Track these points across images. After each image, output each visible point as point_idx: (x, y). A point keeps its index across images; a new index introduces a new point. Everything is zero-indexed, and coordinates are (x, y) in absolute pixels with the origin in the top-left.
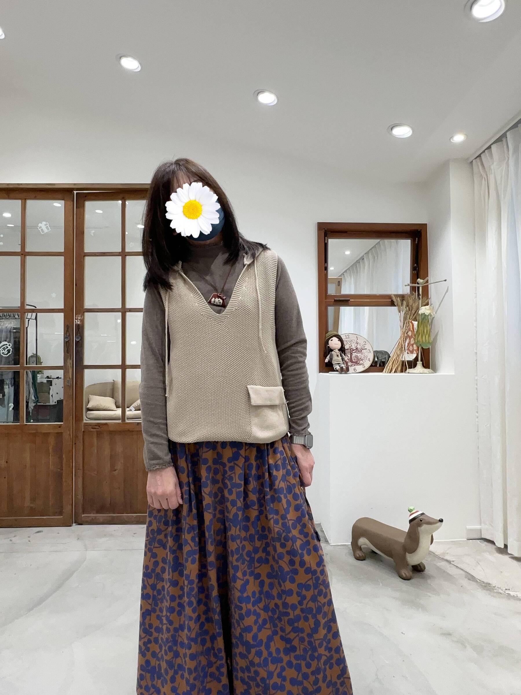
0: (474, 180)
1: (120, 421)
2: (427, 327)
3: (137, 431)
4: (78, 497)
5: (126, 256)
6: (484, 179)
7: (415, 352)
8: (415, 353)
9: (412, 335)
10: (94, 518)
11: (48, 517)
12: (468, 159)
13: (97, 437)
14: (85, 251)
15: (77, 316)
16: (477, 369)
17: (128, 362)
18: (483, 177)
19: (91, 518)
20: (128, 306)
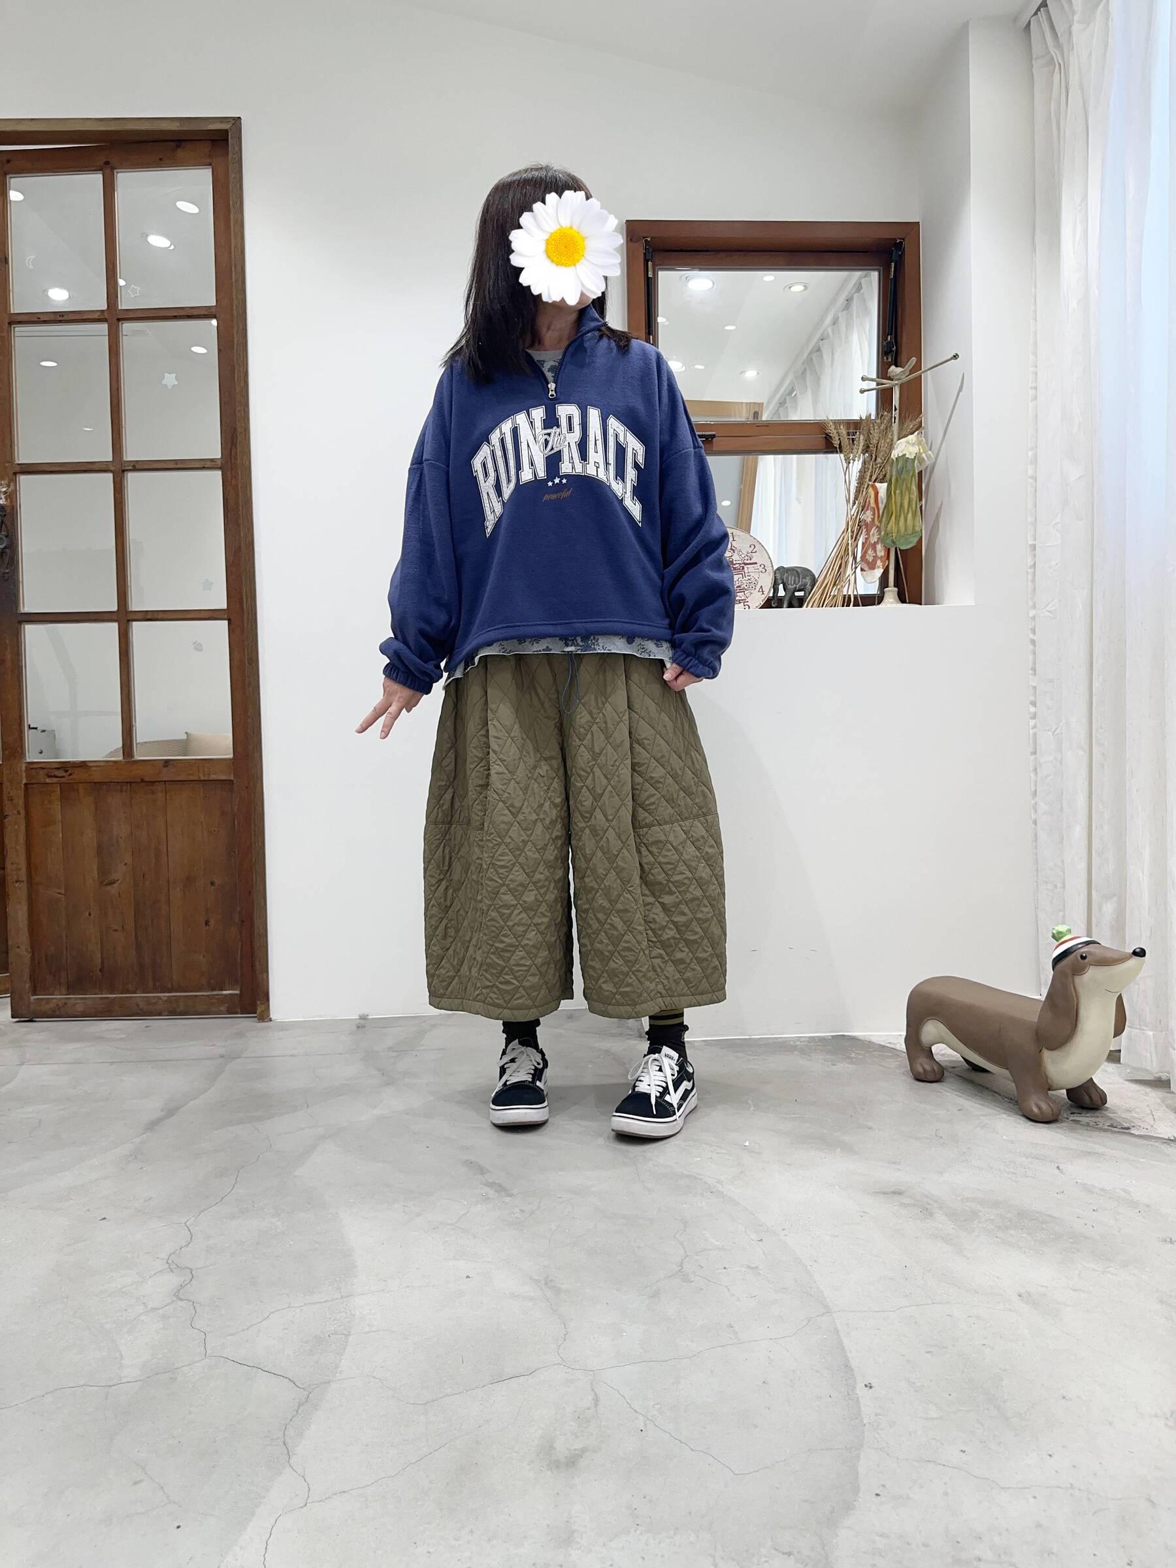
0: (1032, 75)
1: (121, 758)
2: (909, 490)
3: (165, 781)
5: (119, 320)
6: (1057, 69)
7: (879, 563)
8: (879, 567)
9: (873, 519)
10: (60, 1004)
12: (1015, 19)
13: (64, 798)
14: (12, 312)
16: (1034, 589)
17: (135, 605)
18: (1055, 66)
19: (52, 1005)
20: (131, 454)
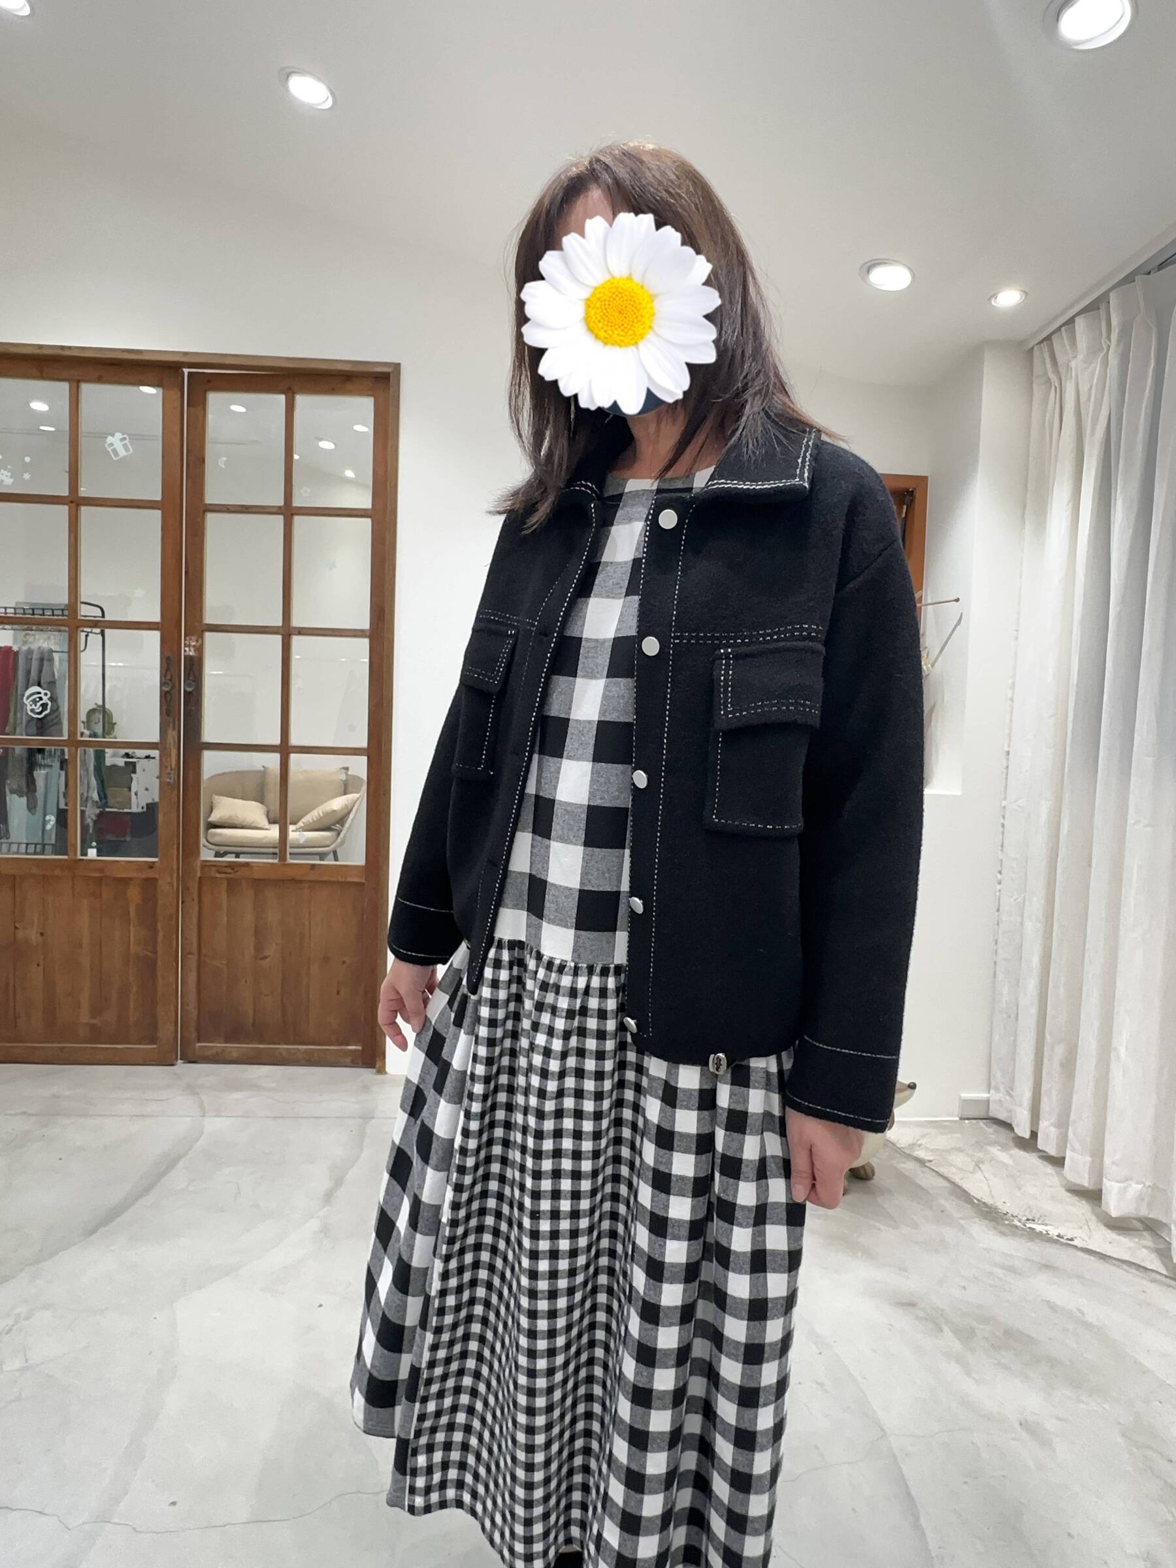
0: (1032, 390)
1: (276, 861)
3: (311, 881)
4: (188, 1008)
5: (292, 515)
6: (1053, 389)
10: (219, 1051)
11: (126, 1046)
12: (1021, 343)
13: (230, 890)
14: (207, 501)
15: (188, 638)
16: (1006, 785)
17: (294, 741)
18: (1051, 384)
19: (214, 1051)
20: (296, 622)
